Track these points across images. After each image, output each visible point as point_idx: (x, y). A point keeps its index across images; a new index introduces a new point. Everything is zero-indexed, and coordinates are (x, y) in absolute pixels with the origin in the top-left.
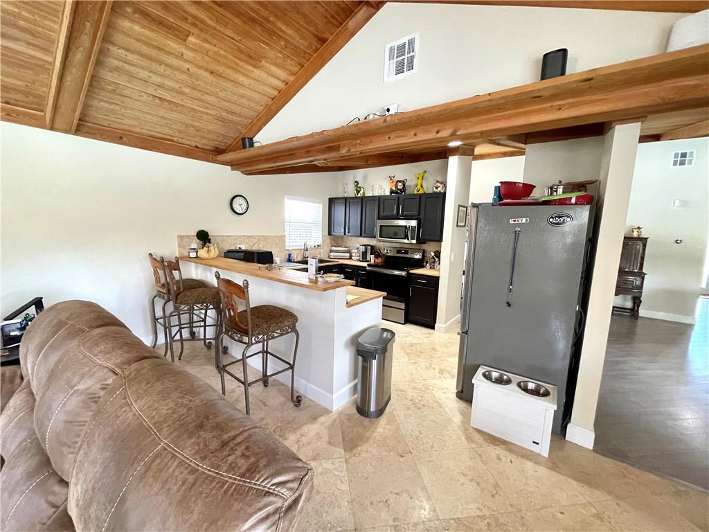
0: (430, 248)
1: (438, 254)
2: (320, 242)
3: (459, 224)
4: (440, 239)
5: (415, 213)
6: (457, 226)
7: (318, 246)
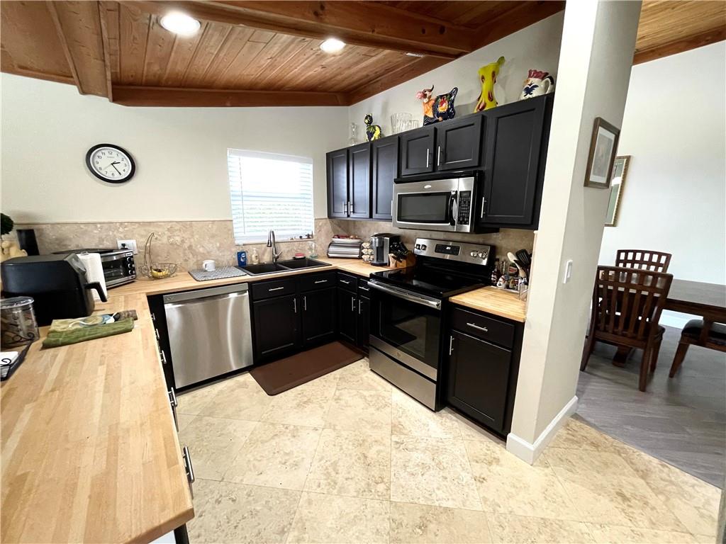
0: (508, 243)
1: (525, 260)
2: (311, 229)
3: (593, 178)
4: (531, 222)
5: (470, 160)
6: (587, 183)
7: (308, 236)
